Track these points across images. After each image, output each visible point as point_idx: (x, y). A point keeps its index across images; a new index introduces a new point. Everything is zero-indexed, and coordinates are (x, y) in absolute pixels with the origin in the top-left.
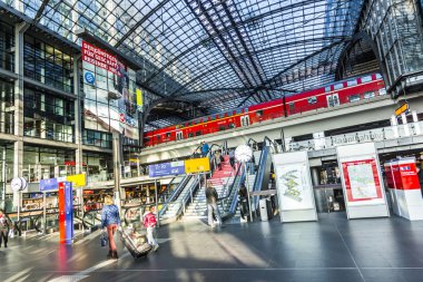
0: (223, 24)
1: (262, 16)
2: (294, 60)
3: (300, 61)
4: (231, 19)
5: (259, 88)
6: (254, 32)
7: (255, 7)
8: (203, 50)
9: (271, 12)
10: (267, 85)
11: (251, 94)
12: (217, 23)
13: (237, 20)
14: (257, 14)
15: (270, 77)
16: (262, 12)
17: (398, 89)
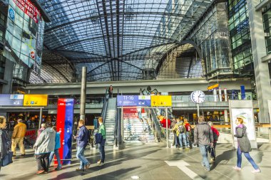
0: (111, 10)
1: (137, 13)
2: (143, 47)
3: (146, 48)
4: (118, 8)
5: (115, 59)
6: (128, 22)
7: (136, 6)
8: (90, 23)
9: (144, 13)
10: (120, 58)
11: (108, 62)
12: (108, 8)
13: (121, 11)
14: (135, 11)
15: (124, 53)
16: (139, 11)
17: (213, 75)
